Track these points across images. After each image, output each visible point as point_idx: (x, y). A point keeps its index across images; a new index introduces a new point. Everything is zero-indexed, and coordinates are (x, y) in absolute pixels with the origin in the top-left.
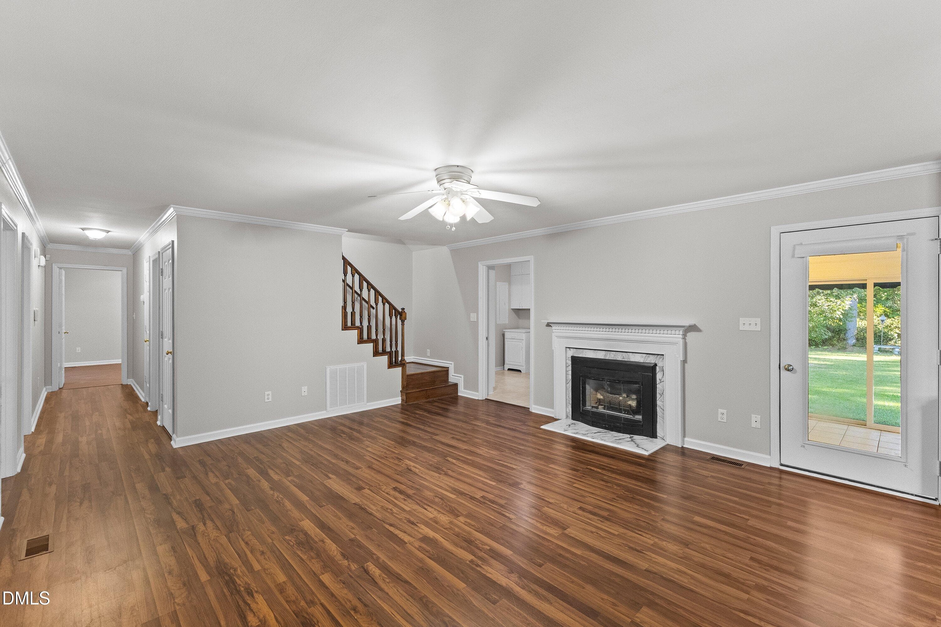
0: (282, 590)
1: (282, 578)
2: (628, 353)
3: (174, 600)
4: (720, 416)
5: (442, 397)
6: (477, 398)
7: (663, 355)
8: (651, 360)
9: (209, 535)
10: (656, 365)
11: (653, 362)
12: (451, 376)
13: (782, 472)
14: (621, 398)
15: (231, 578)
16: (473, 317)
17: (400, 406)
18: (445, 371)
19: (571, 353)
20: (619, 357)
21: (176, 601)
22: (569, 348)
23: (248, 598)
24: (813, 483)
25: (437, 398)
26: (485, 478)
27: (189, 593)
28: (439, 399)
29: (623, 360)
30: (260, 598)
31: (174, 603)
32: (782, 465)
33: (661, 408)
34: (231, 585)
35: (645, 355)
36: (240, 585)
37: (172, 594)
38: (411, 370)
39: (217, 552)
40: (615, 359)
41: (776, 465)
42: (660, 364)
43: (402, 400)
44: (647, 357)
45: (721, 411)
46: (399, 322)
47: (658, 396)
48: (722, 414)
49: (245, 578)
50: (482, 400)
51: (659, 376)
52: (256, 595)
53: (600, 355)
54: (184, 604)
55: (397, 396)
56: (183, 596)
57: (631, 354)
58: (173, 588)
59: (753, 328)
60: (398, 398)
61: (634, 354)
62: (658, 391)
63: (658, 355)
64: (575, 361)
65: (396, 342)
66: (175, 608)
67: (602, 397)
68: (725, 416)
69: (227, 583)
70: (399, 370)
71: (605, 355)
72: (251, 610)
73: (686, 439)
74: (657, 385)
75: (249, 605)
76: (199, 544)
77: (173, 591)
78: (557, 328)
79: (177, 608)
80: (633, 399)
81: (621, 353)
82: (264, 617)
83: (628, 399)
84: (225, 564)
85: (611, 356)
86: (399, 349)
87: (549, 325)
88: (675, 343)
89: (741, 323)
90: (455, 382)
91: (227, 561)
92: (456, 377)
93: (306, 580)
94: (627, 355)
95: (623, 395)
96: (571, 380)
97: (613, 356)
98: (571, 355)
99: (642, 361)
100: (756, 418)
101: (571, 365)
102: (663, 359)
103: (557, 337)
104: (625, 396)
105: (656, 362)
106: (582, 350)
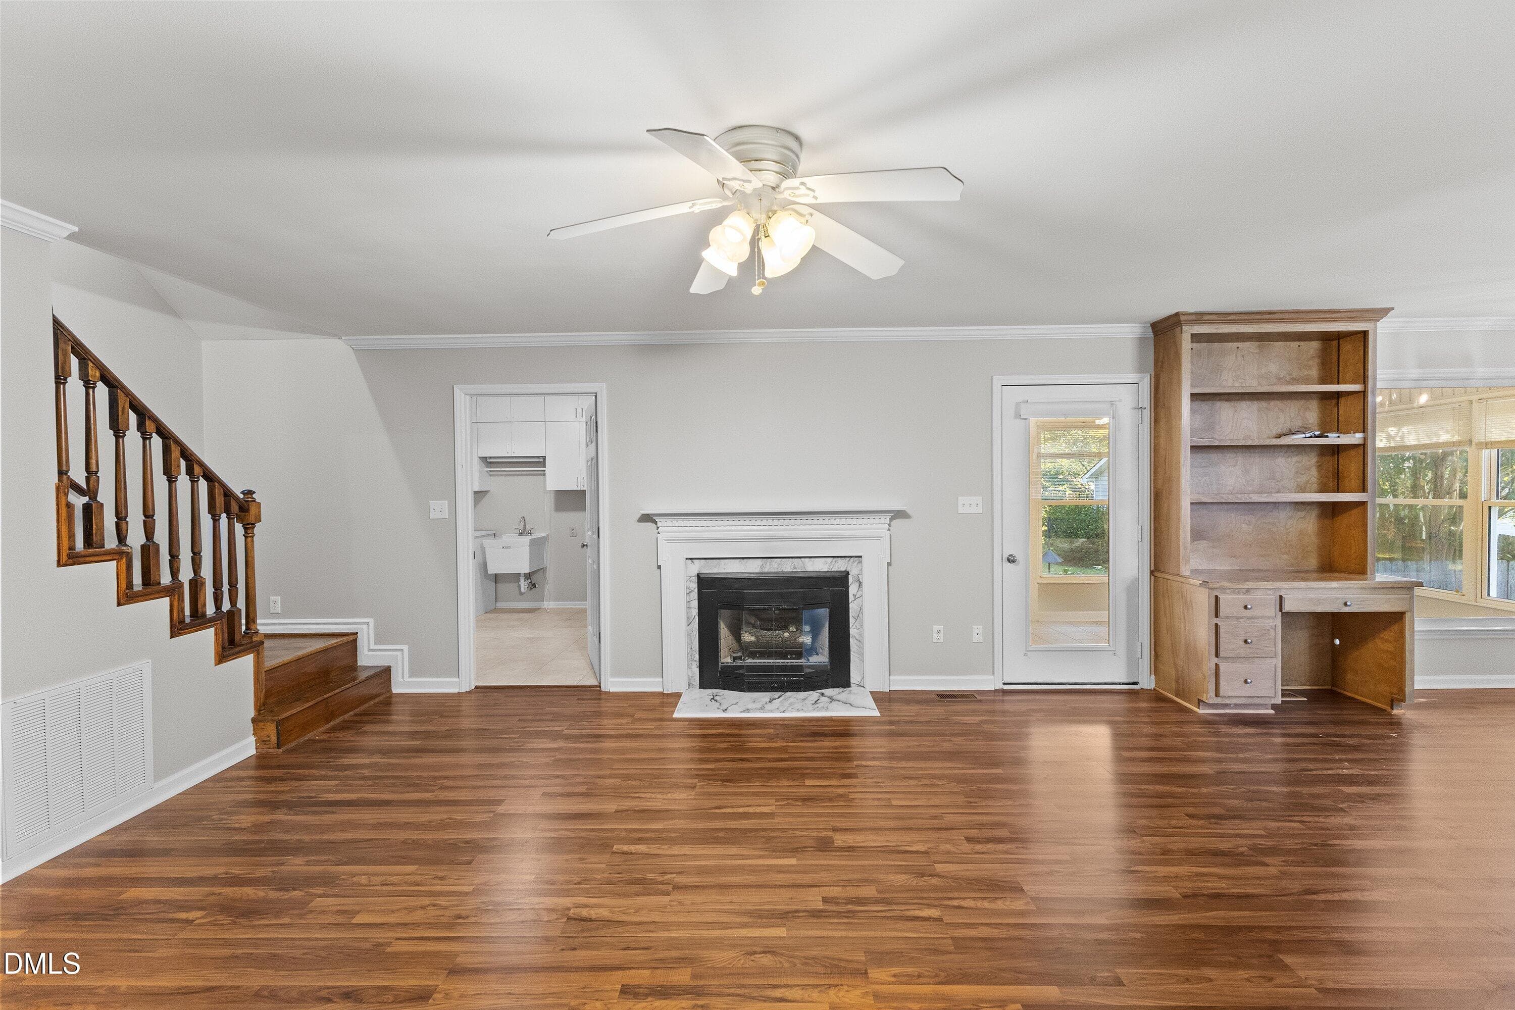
2: (803, 559)
4: (935, 635)
5: (362, 708)
6: (456, 691)
7: (861, 557)
8: (840, 566)
10: (847, 573)
11: (843, 569)
12: (366, 652)
13: (1005, 692)
14: (786, 634)
16: (439, 509)
17: (254, 760)
18: (350, 642)
19: (696, 568)
20: (788, 567)
22: (691, 559)
24: (1037, 697)
25: (352, 713)
26: (760, 857)
28: (355, 715)
29: (793, 571)
32: (1004, 684)
33: (856, 639)
35: (830, 559)
38: (277, 655)
41: (1000, 686)
42: (853, 572)
43: (261, 742)
44: (833, 563)
45: (936, 628)
46: (239, 528)
47: (852, 621)
48: (938, 632)
50: (470, 692)
51: (853, 589)
53: (752, 568)
55: (243, 737)
57: (807, 560)
59: (974, 510)
60: (245, 742)
61: (813, 559)
62: (852, 613)
63: (851, 557)
64: (704, 582)
65: (233, 585)
67: (753, 638)
68: (941, 634)
70: (247, 662)
71: (762, 566)
73: (892, 678)
74: (850, 605)
78: (669, 523)
80: (807, 634)
81: (791, 559)
83: (798, 634)
85: (773, 568)
86: (241, 604)
87: (647, 518)
88: (878, 538)
89: (960, 503)
90: (384, 663)
92: (378, 653)
94: (801, 563)
95: (791, 629)
96: (697, 617)
97: (776, 566)
98: (695, 572)
99: (826, 570)
100: (977, 629)
101: (696, 590)
102: (860, 562)
103: (669, 540)
104: (795, 630)
105: (848, 569)
106: (718, 560)
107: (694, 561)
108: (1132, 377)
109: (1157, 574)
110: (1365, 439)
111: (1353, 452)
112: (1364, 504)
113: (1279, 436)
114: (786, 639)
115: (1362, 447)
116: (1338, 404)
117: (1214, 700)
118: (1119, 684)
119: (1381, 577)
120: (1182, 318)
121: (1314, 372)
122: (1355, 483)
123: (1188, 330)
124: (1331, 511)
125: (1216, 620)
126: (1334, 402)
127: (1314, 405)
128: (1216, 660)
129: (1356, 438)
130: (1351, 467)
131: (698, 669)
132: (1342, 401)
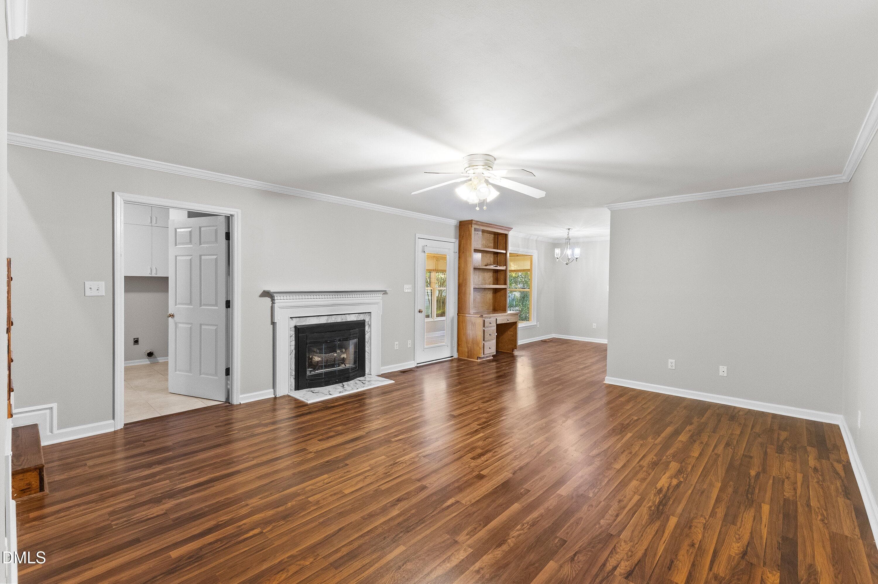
0: (645, 479)
1: (634, 483)
2: (346, 315)
3: (705, 523)
6: (112, 430)
7: (370, 312)
8: (361, 318)
9: (629, 550)
10: (365, 321)
11: (362, 319)
13: (418, 367)
14: (335, 355)
15: (659, 505)
16: (94, 287)
19: (295, 323)
20: (339, 319)
21: (705, 522)
23: (664, 490)
27: (693, 519)
29: (342, 321)
30: (659, 486)
31: (708, 521)
32: (417, 364)
33: (368, 353)
34: (664, 502)
35: (357, 314)
36: (660, 498)
37: (704, 528)
39: (644, 529)
40: (336, 322)
42: (367, 320)
44: (359, 316)
45: (396, 343)
47: (366, 344)
48: (396, 345)
49: (652, 498)
51: (367, 328)
52: (659, 488)
53: (323, 321)
54: (702, 516)
56: (698, 521)
57: (348, 315)
58: (700, 531)
59: (409, 290)
61: (350, 315)
62: (366, 340)
63: (366, 313)
64: (299, 330)
66: (709, 518)
67: (320, 359)
68: (398, 346)
69: (665, 505)
71: (327, 320)
72: (670, 485)
74: (365, 336)
75: (668, 487)
76: (646, 550)
77: (702, 529)
79: (707, 517)
81: (340, 315)
82: (668, 479)
84: (650, 515)
85: (332, 320)
88: (377, 303)
89: (404, 288)
90: (32, 423)
91: (646, 517)
93: (627, 473)
94: (345, 317)
95: (338, 352)
96: (294, 350)
97: (334, 319)
98: (294, 325)
99: (356, 320)
100: (410, 342)
101: (294, 335)
102: (370, 315)
103: (281, 308)
104: (339, 352)
105: (365, 319)
106: (306, 318)
107: (293, 319)
108: (453, 240)
109: (459, 315)
110: (506, 268)
111: (502, 272)
112: (506, 289)
113: (486, 266)
114: (336, 357)
115: (505, 271)
116: (497, 256)
117: (483, 356)
118: (448, 357)
119: (509, 312)
120: (473, 222)
121: (492, 245)
122: (502, 282)
123: (474, 226)
124: (496, 291)
125: (484, 328)
126: (496, 255)
127: (492, 255)
128: (483, 342)
129: (503, 268)
130: (502, 277)
131: (294, 380)
132: (499, 255)
